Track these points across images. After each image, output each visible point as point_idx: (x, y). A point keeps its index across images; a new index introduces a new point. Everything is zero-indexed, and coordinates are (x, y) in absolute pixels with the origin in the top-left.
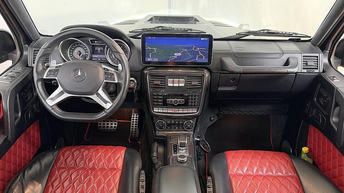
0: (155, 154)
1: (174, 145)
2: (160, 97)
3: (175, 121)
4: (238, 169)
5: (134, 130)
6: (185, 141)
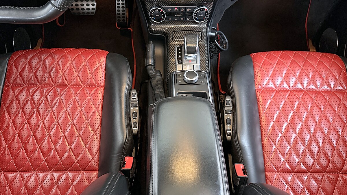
0: (151, 61)
1: (178, 48)
3: (179, 9)
4: (268, 82)
5: (121, 12)
6: (195, 45)
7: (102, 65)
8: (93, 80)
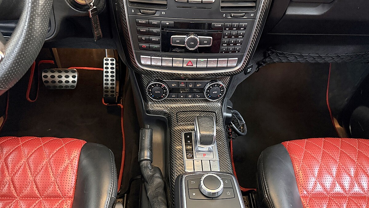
0: (146, 154)
2: (155, 31)
3: (187, 84)
4: (316, 185)
5: (109, 86)
6: (211, 133)
7: (74, 163)
8: (57, 187)
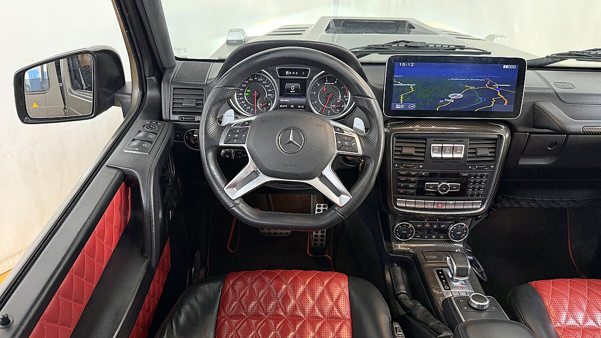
0: (403, 288)
1: (437, 271)
2: (413, 179)
3: (431, 224)
4: (568, 317)
5: (319, 234)
6: (466, 266)
7: (345, 291)
8: (336, 309)
